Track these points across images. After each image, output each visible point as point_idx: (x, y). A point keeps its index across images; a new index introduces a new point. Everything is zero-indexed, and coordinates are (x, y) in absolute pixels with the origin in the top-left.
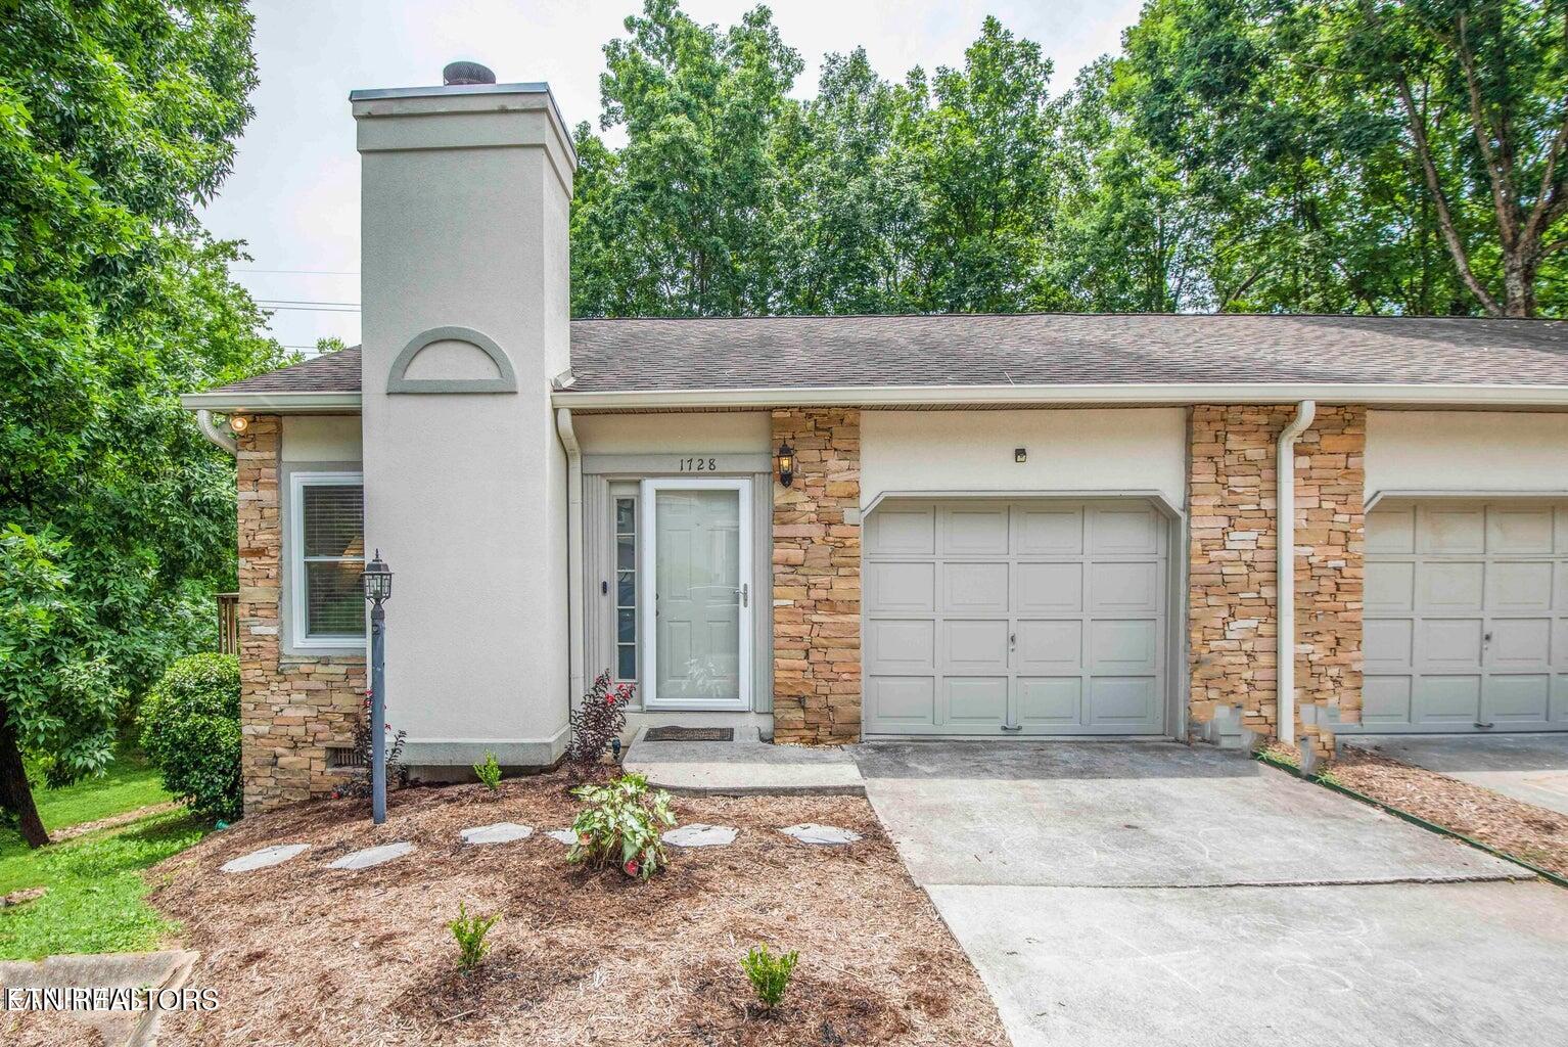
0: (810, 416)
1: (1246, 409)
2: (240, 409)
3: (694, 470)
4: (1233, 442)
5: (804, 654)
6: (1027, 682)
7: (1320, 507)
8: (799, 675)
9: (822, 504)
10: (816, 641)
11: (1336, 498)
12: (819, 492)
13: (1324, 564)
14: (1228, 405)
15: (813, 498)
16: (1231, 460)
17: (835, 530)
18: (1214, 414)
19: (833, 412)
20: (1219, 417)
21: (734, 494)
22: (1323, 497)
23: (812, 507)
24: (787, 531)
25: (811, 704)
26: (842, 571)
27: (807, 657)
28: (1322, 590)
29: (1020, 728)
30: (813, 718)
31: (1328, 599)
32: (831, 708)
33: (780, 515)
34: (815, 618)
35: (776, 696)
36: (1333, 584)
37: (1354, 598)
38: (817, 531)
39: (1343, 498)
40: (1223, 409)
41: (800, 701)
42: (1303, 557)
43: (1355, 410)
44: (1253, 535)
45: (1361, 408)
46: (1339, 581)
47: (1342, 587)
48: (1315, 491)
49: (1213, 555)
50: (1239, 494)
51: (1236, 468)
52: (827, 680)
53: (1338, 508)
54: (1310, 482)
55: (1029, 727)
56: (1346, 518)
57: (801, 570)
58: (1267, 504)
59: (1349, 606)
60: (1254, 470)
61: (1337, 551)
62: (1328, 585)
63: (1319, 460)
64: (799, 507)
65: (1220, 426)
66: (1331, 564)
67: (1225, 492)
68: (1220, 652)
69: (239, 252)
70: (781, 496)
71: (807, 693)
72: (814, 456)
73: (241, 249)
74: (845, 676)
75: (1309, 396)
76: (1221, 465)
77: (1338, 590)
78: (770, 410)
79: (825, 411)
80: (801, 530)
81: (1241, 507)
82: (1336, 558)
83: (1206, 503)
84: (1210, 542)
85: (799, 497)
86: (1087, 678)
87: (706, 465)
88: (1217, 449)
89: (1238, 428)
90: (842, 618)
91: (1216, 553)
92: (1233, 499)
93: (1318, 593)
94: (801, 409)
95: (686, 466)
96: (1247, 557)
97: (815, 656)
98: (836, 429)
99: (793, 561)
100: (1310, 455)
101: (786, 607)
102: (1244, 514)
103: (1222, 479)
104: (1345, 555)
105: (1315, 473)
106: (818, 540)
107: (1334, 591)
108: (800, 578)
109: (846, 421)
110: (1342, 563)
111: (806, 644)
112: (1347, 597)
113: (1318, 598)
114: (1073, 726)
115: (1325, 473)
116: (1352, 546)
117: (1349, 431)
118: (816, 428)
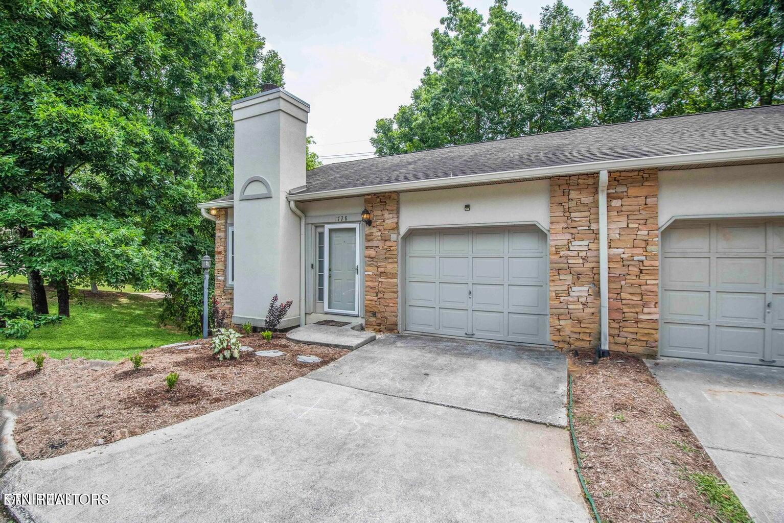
0: (378, 197)
1: (580, 177)
2: (214, 207)
3: (340, 221)
4: (574, 195)
5: (375, 294)
6: (477, 313)
7: (628, 227)
8: (374, 303)
9: (383, 233)
10: (380, 289)
11: (639, 221)
12: (381, 228)
13: (631, 258)
14: (570, 176)
15: (380, 230)
16: (572, 204)
17: (388, 243)
18: (562, 181)
19: (387, 194)
20: (565, 182)
21: (354, 230)
22: (629, 221)
23: (379, 234)
24: (370, 244)
25: (379, 315)
26: (390, 260)
27: (377, 296)
28: (630, 272)
29: (473, 335)
30: (379, 321)
31: (635, 278)
32: (386, 318)
33: (368, 238)
34: (380, 280)
35: (366, 311)
36: (637, 270)
37: (653, 277)
38: (380, 244)
39: (643, 221)
40: (567, 178)
41: (374, 314)
42: (617, 254)
43: (651, 172)
44: (586, 243)
45: (656, 170)
46: (642, 268)
47: (643, 271)
48: (625, 218)
49: (562, 253)
50: (578, 221)
51: (575, 208)
52: (385, 306)
53: (640, 227)
54: (622, 213)
55: (478, 334)
56: (646, 232)
57: (375, 260)
58: (593, 226)
59: (649, 282)
60: (586, 208)
61: (640, 251)
62: (634, 270)
63: (626, 201)
64: (374, 234)
65: (565, 187)
66: (635, 258)
67: (569, 221)
68: (567, 303)
69: (311, 141)
70: (368, 230)
71: (377, 311)
72: (379, 213)
73: (311, 140)
74: (391, 305)
75: (603, 167)
76: (566, 207)
77: (641, 272)
78: (363, 195)
79: (382, 195)
80: (375, 243)
81: (579, 228)
82: (638, 255)
83: (557, 227)
84: (559, 247)
85: (375, 230)
86: (506, 313)
87: (344, 219)
88: (565, 199)
89: (576, 187)
90: (390, 280)
91: (564, 252)
92: (574, 224)
93: (628, 274)
94: (375, 194)
95: (337, 219)
96: (583, 254)
97: (380, 295)
98: (388, 201)
99: (372, 256)
100: (621, 199)
101: (369, 275)
102: (580, 232)
103: (567, 214)
104: (645, 253)
105: (624, 209)
106: (381, 248)
107: (639, 273)
108: (374, 263)
109: (392, 197)
110: (644, 258)
111: (376, 290)
112: (647, 277)
113: (628, 277)
114: (500, 336)
115: (630, 208)
116: (649, 248)
117: (646, 184)
118: (381, 202)
